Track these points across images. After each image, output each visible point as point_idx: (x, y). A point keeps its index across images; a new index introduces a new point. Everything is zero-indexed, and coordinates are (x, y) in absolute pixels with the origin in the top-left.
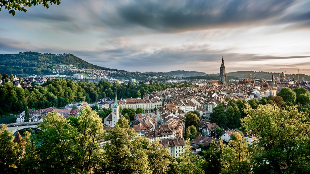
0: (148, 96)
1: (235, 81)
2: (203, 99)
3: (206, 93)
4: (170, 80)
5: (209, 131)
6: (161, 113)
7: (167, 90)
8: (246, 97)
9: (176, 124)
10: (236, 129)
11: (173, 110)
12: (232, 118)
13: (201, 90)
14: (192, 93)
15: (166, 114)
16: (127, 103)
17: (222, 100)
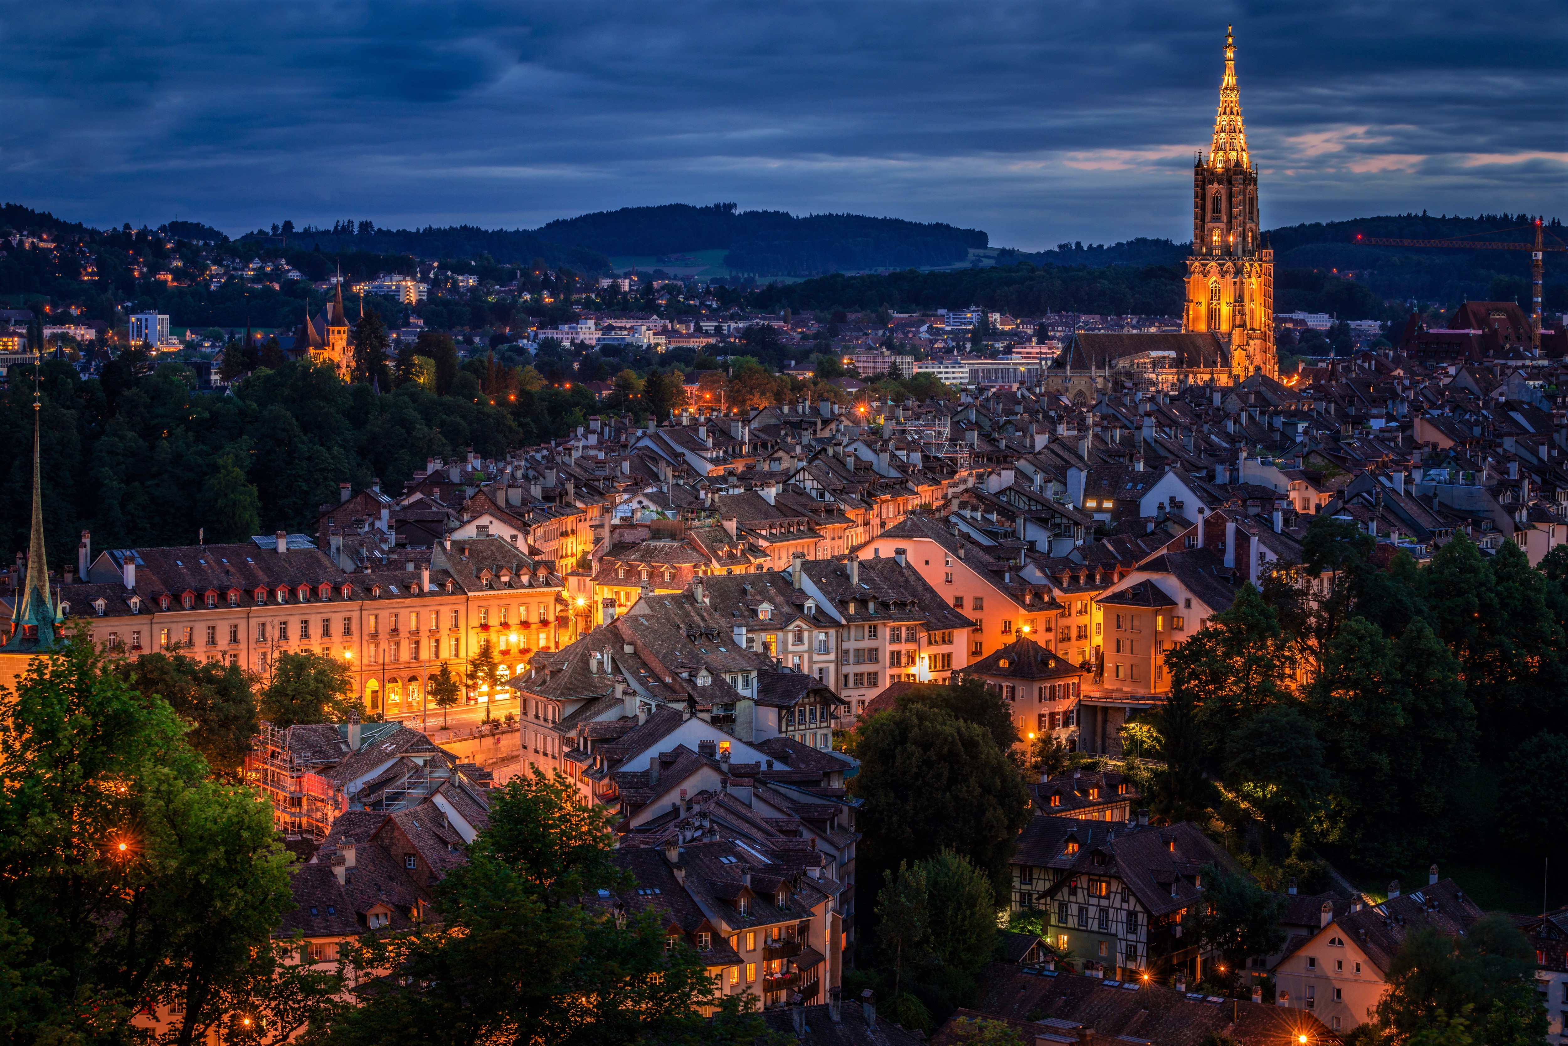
0: (385, 513)
1: (1330, 332)
2: (1032, 544)
3: (1071, 473)
4: (574, 319)
5: (1132, 914)
6: (570, 710)
7: (593, 439)
8: (1523, 515)
9: (759, 835)
10: (1434, 879)
11: (704, 679)
12: (1383, 760)
13: (992, 441)
14: (894, 474)
15: (623, 731)
16: (156, 601)
17: (1262, 556)
